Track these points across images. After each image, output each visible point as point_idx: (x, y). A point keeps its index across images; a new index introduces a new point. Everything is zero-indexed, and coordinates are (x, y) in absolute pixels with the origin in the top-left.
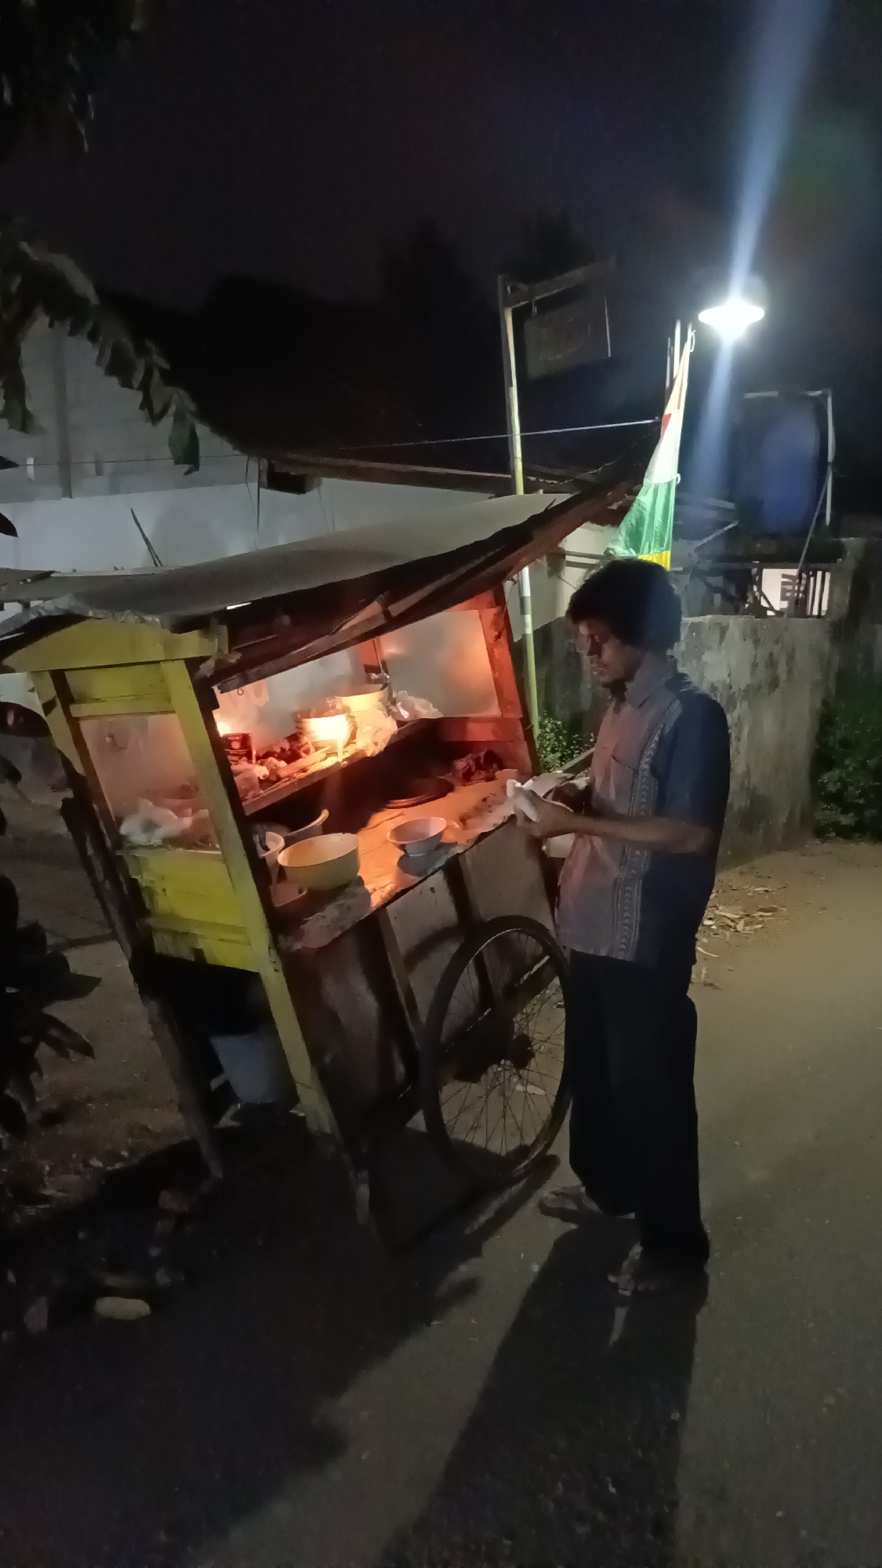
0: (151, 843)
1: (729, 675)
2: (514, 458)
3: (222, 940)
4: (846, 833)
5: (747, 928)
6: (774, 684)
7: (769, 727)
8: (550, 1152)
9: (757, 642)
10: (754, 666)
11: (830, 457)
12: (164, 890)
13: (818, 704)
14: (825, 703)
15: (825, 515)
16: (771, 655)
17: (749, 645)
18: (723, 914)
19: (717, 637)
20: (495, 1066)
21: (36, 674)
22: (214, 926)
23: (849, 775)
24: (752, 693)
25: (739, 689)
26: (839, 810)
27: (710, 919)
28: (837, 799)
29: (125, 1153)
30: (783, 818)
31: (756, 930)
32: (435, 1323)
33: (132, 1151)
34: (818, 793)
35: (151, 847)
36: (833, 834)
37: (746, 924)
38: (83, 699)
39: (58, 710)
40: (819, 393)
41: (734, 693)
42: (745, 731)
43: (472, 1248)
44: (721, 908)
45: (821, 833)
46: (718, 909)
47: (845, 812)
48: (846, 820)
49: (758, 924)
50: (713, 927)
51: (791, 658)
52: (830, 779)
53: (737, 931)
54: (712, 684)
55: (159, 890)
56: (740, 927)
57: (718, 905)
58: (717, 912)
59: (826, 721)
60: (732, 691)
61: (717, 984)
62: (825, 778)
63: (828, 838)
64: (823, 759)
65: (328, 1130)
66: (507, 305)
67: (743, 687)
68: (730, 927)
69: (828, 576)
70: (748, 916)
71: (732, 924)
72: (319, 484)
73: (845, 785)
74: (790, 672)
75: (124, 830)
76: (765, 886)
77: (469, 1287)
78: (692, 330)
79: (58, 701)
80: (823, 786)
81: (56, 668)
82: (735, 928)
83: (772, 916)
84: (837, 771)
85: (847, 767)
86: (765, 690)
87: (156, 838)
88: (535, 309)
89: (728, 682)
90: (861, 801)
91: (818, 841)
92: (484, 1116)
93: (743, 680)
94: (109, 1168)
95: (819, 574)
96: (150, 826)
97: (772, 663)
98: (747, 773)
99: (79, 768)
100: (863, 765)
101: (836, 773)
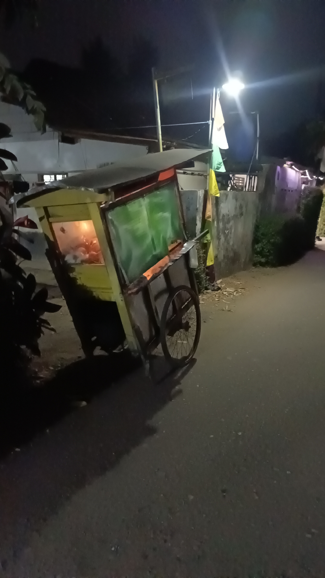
0: (77, 263)
1: (228, 211)
2: (159, 134)
3: (103, 292)
4: (263, 265)
5: (237, 294)
6: (242, 214)
7: (240, 229)
8: (194, 357)
9: (236, 200)
10: (236, 208)
11: (258, 136)
12: (80, 278)
13: (255, 221)
14: (256, 221)
15: (256, 156)
16: (241, 205)
17: (234, 201)
18: (229, 290)
19: (225, 198)
20: (178, 331)
21: (37, 208)
22: (99, 288)
23: (264, 245)
24: (235, 217)
25: (231, 216)
26: (261, 257)
27: (225, 292)
28: (261, 253)
29: (59, 365)
30: (243, 260)
31: (240, 295)
32: (173, 400)
33: (62, 364)
34: (255, 252)
35: (77, 264)
36: (259, 265)
37: (237, 293)
38: (54, 216)
39: (45, 220)
40: (254, 113)
41: (230, 217)
42: (233, 231)
43: (178, 382)
44: (227, 289)
45: (255, 265)
46: (226, 289)
47: (262, 257)
48: (263, 260)
49: (240, 293)
50: (227, 294)
51: (246, 206)
52: (258, 247)
53: (234, 295)
54: (223, 215)
55: (78, 277)
56: (235, 294)
57: (226, 288)
58: (226, 290)
59: (257, 228)
60: (229, 217)
61: (232, 311)
62: (256, 246)
63: (257, 266)
64: (256, 241)
65: (136, 348)
66: (156, 79)
67: (232, 215)
68: (232, 294)
69: (256, 177)
70: (236, 291)
71: (232, 293)
72: (80, 141)
73: (263, 249)
74: (246, 210)
75: (67, 258)
76: (240, 282)
77: (180, 392)
78: (219, 91)
79: (45, 216)
80: (256, 249)
81: (44, 206)
82: (233, 294)
83: (244, 290)
84: (260, 244)
85: (263, 243)
86: (239, 216)
87: (78, 261)
88: (166, 81)
89: (228, 213)
90: (268, 254)
91: (254, 267)
92: (176, 346)
93: (232, 213)
94: (56, 369)
95: (253, 177)
96: (75, 257)
97: (241, 207)
98: (233, 245)
99: (52, 239)
100: (269, 241)
101: (260, 245)
